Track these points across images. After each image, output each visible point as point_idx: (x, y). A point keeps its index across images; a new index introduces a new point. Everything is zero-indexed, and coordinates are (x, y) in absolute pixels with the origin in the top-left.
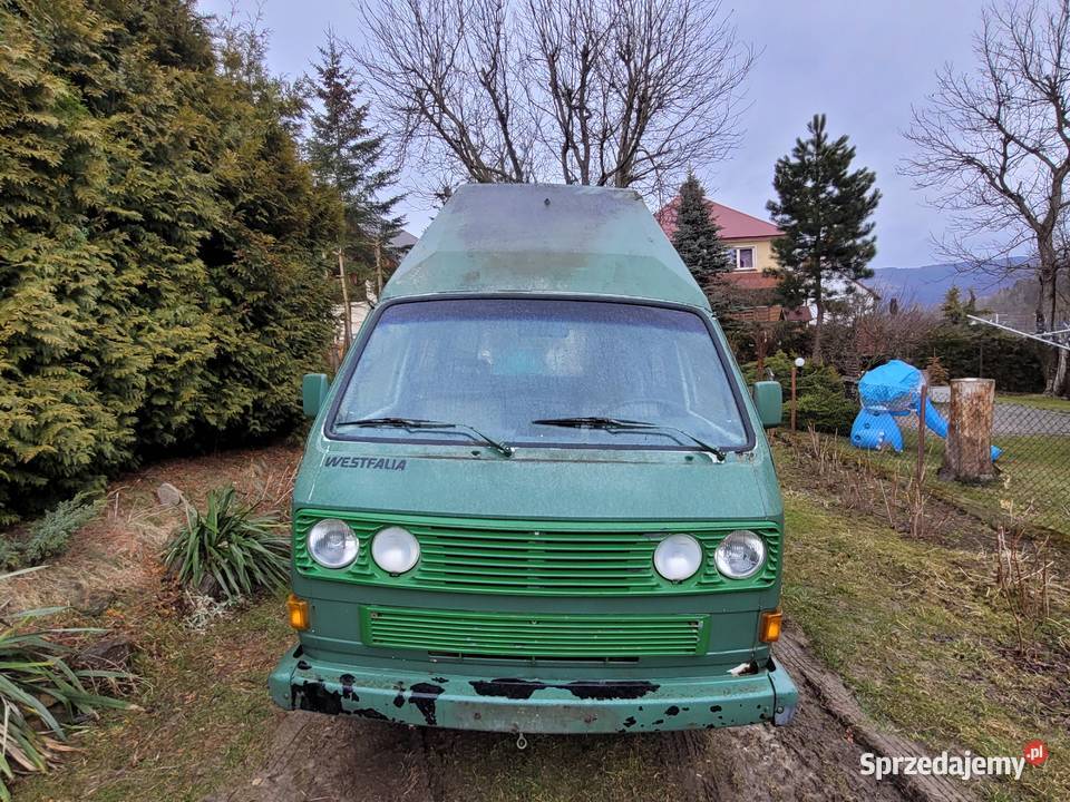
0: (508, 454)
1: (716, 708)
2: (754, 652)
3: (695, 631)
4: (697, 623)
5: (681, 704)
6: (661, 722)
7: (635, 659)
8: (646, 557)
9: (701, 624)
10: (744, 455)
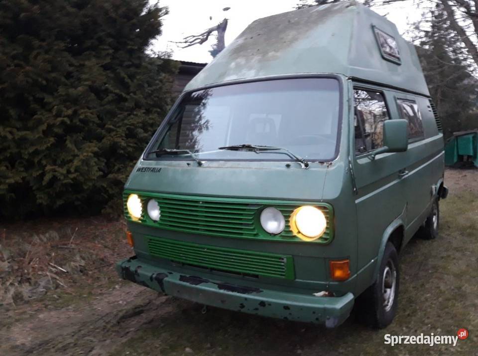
0: (200, 164)
1: (287, 308)
2: (329, 285)
3: (282, 264)
4: (283, 259)
5: (267, 301)
6: (257, 309)
7: (257, 276)
8: (251, 218)
9: (285, 260)
10: (325, 164)
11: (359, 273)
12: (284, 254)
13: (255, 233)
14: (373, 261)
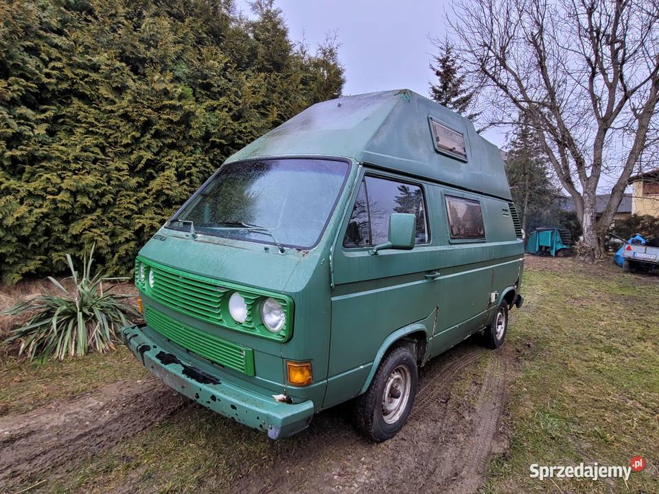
1: (233, 407)
2: (288, 389)
3: (242, 357)
4: (242, 352)
5: (218, 396)
6: (208, 402)
7: (223, 366)
8: (217, 301)
9: (244, 353)
10: (302, 252)
11: (329, 380)
12: (244, 346)
13: (219, 318)
14: (362, 367)
